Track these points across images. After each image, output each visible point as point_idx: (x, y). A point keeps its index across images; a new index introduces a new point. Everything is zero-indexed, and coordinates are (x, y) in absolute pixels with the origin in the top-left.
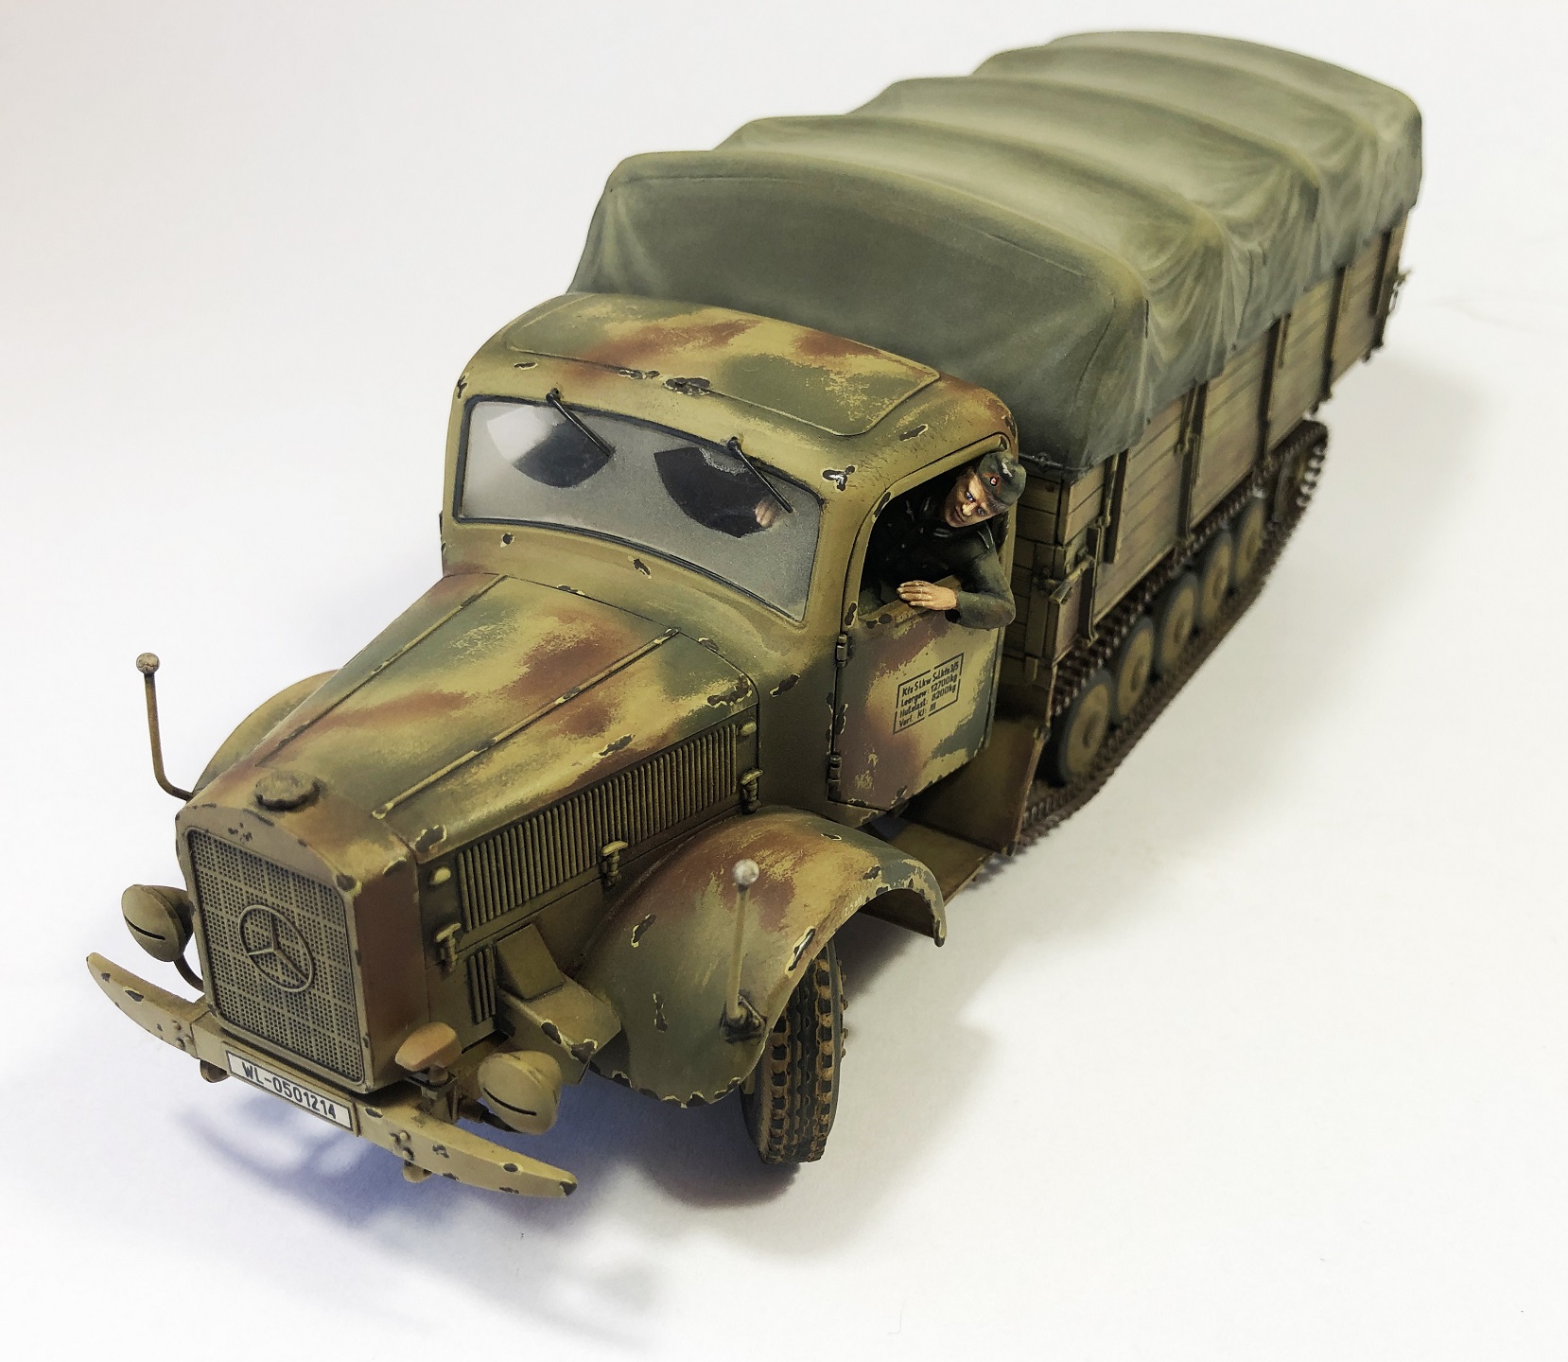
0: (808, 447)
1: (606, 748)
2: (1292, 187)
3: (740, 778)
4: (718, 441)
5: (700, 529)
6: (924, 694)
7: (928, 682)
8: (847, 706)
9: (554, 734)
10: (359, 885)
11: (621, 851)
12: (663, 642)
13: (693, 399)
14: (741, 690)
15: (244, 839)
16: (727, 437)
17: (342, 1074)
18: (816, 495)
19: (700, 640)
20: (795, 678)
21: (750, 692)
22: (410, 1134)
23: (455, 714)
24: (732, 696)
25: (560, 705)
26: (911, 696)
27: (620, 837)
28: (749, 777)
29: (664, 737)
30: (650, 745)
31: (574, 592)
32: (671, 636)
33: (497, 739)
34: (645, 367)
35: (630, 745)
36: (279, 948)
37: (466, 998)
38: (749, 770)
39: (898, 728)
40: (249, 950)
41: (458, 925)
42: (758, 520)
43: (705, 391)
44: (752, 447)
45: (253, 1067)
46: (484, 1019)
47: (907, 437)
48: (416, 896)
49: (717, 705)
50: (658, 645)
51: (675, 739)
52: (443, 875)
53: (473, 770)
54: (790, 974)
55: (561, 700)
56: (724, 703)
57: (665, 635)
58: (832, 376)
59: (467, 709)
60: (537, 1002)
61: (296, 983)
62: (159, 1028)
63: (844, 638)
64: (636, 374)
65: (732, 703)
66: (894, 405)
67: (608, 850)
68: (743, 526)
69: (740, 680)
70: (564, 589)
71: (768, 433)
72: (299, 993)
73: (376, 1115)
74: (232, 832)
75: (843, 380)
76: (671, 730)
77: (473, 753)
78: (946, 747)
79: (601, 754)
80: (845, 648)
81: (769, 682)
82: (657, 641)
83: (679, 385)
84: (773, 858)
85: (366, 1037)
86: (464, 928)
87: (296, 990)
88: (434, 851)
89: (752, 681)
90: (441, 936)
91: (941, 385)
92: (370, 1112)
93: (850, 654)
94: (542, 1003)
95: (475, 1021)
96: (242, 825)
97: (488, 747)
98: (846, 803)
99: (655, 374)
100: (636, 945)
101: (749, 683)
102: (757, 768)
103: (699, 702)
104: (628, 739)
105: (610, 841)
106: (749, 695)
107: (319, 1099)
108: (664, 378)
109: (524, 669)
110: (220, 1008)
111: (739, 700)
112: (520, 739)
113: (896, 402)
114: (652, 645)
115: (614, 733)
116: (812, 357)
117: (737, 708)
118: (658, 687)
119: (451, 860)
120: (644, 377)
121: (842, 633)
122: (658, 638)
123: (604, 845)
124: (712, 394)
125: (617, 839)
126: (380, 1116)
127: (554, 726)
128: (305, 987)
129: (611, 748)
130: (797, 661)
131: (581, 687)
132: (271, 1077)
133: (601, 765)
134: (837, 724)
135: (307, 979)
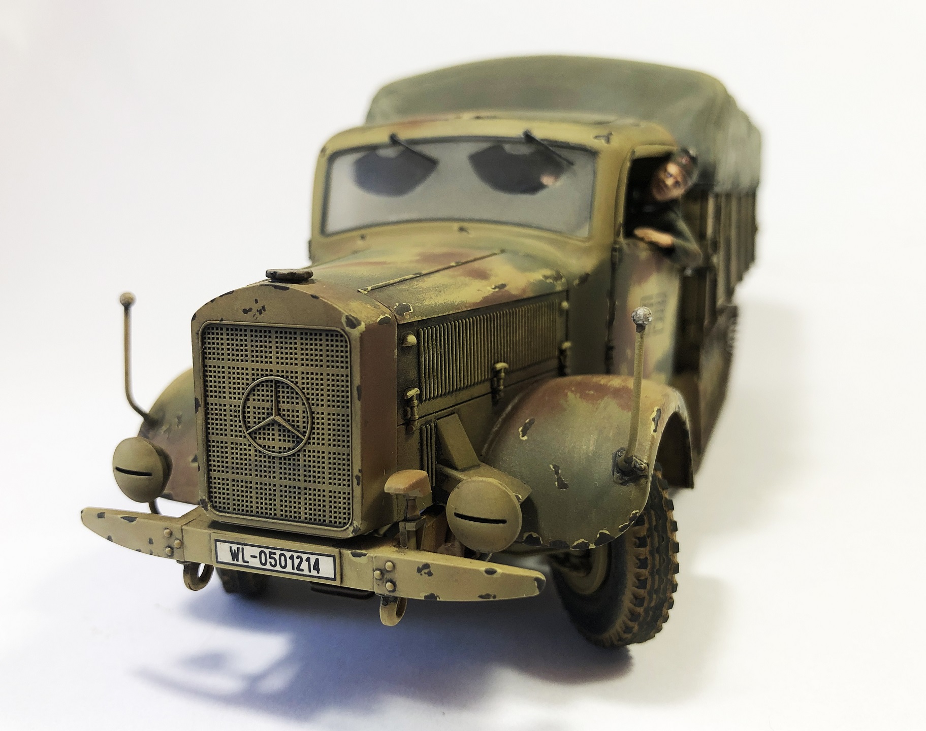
15: (258, 314)
17: (330, 524)
22: (395, 562)
36: (279, 415)
40: (248, 428)
45: (241, 547)
54: (655, 434)
61: (291, 445)
62: (151, 542)
72: (294, 455)
73: (359, 555)
74: (245, 311)
85: (360, 475)
87: (291, 452)
92: (354, 555)
96: (256, 301)
107: (305, 557)
110: (212, 501)
126: (365, 555)
128: (301, 445)
132: (256, 551)
135: (304, 436)
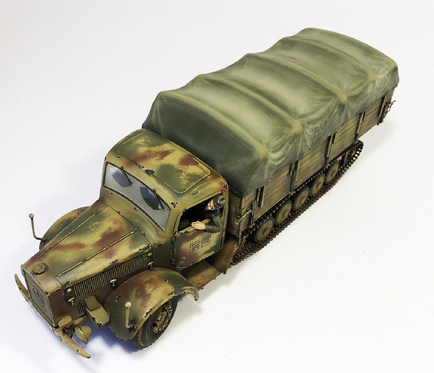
0: (170, 195)
1: (111, 262)
2: (336, 105)
3: (148, 263)
4: (152, 189)
5: (147, 206)
6: (199, 244)
7: (200, 242)
8: (175, 250)
9: (100, 258)
10: (49, 294)
11: (115, 282)
12: (133, 233)
13: (149, 177)
14: (148, 247)
16: (154, 188)
18: (169, 207)
19: (142, 233)
20: (162, 244)
21: (150, 247)
23: (81, 250)
24: (146, 248)
25: (104, 250)
26: (194, 245)
27: (115, 278)
28: (150, 264)
29: (126, 259)
30: (123, 261)
31: (120, 214)
32: (136, 231)
33: (87, 259)
34: (142, 164)
35: (117, 261)
37: (77, 309)
38: (150, 262)
39: (191, 251)
41: (74, 298)
42: (159, 207)
43: (152, 174)
44: (158, 193)
46: (82, 312)
47: (194, 194)
48: (64, 294)
49: (141, 251)
50: (132, 234)
51: (129, 259)
52: (69, 290)
53: (80, 267)
55: (105, 249)
56: (143, 250)
57: (134, 231)
58: (183, 173)
59: (84, 249)
60: (93, 311)
63: (173, 238)
64: (140, 166)
65: (145, 250)
66: (194, 184)
67: (111, 281)
68: (155, 208)
69: (148, 244)
70: (118, 212)
71: (162, 189)
75: (185, 175)
76: (128, 257)
77: (81, 262)
78: (206, 252)
79: (110, 264)
80: (174, 240)
81: (155, 244)
82: (132, 233)
83: (147, 172)
84: (149, 287)
86: (76, 298)
88: (67, 286)
89: (151, 245)
90: (69, 301)
91: (209, 177)
93: (175, 240)
94: (93, 312)
95: (80, 313)
97: (85, 260)
98: (177, 266)
99: (143, 167)
100: (116, 301)
101: (150, 245)
102: (153, 261)
103: (136, 250)
104: (117, 260)
105: (113, 279)
106: (150, 248)
108: (144, 169)
109: (101, 238)
111: (147, 249)
112: (93, 259)
113: (195, 183)
114: (130, 234)
115: (114, 259)
116: (181, 166)
117: (146, 251)
118: (128, 246)
119: (72, 288)
120: (141, 167)
121: (173, 236)
122: (132, 232)
123: (111, 280)
124: (154, 176)
125: (114, 279)
127: (101, 256)
129: (112, 262)
130: (163, 241)
131: (110, 246)
133: (110, 266)
134: (173, 253)
